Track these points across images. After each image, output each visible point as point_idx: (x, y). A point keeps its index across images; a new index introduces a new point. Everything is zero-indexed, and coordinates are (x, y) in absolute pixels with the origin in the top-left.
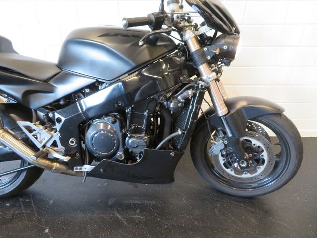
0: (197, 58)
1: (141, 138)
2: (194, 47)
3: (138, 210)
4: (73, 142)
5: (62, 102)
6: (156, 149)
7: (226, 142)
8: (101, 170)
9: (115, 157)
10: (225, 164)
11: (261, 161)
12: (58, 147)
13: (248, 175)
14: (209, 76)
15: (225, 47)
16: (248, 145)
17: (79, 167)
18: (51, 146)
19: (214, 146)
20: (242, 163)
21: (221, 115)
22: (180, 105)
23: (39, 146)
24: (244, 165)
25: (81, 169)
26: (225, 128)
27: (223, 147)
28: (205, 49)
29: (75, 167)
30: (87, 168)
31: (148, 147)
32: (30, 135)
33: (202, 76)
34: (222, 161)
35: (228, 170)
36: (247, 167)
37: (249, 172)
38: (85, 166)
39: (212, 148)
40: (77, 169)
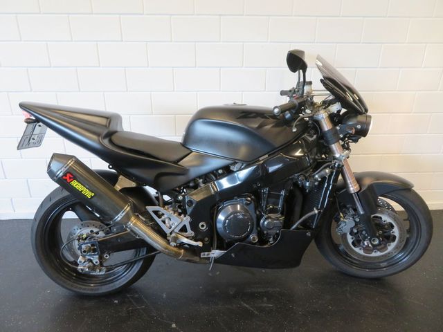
0: (329, 136)
1: (277, 219)
2: (327, 126)
3: (265, 299)
4: (203, 226)
5: (191, 184)
6: (291, 229)
7: (358, 220)
8: (232, 255)
9: (248, 240)
10: (353, 243)
11: (391, 238)
12: (186, 232)
13: (379, 254)
14: (343, 155)
15: (359, 127)
16: (378, 222)
17: (206, 253)
18: (179, 231)
19: (343, 225)
20: (374, 240)
21: (353, 192)
22: (316, 183)
23: (168, 231)
24: (376, 242)
25: (209, 254)
26: (355, 204)
27: (353, 224)
28: (338, 128)
29: (202, 254)
30: (216, 253)
31: (284, 227)
32: (159, 221)
33: (335, 154)
34: (350, 239)
35: (357, 250)
36: (379, 244)
37: (379, 250)
38: (213, 251)
39: (341, 226)
40: (204, 255)
